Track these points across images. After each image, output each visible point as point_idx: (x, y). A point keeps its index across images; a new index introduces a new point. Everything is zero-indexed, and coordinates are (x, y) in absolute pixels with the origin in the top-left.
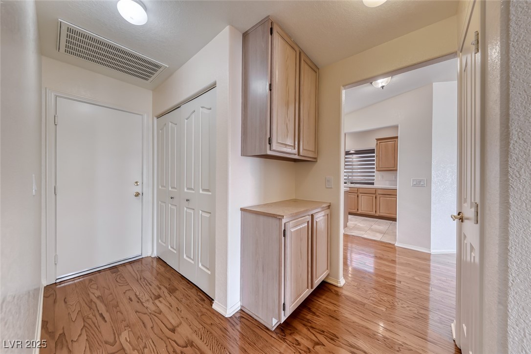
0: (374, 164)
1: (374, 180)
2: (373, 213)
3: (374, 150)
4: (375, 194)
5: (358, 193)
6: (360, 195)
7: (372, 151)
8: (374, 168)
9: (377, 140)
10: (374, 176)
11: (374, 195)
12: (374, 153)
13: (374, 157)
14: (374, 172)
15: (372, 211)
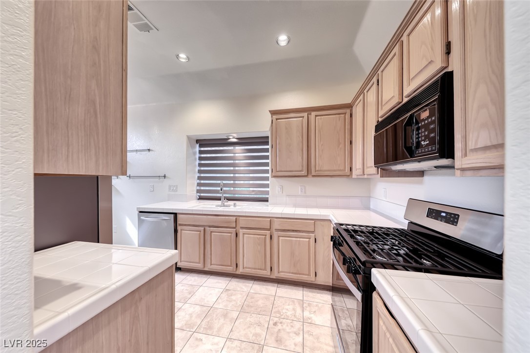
0: (267, 164)
1: (267, 193)
2: (266, 273)
3: (268, 137)
4: (269, 230)
5: (238, 228)
6: (241, 232)
7: (264, 140)
8: (267, 172)
9: (273, 113)
10: (267, 186)
11: (268, 232)
12: (267, 143)
13: (267, 150)
14: (267, 179)
15: (265, 269)
